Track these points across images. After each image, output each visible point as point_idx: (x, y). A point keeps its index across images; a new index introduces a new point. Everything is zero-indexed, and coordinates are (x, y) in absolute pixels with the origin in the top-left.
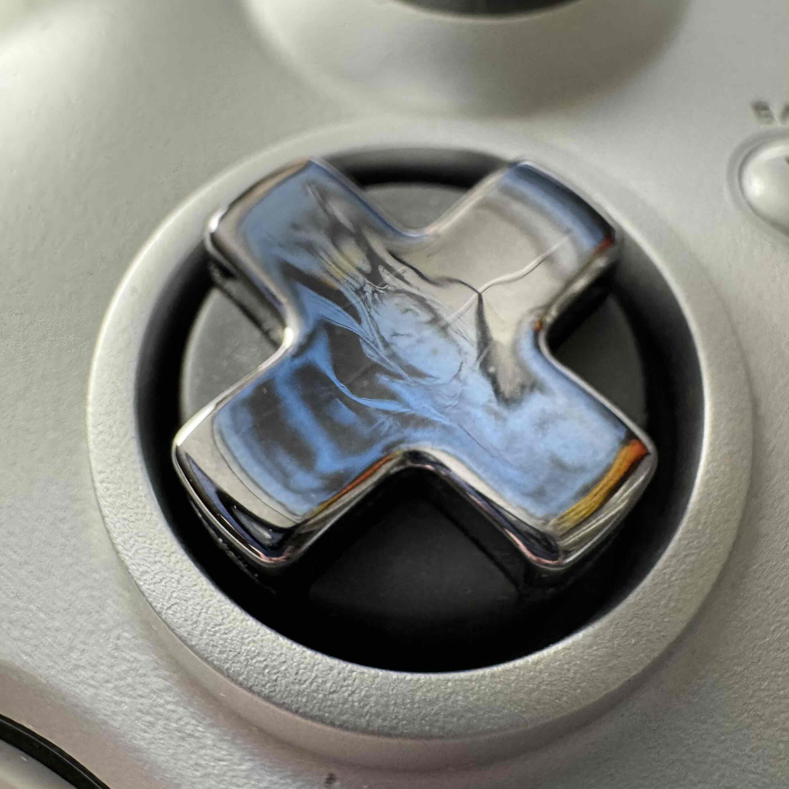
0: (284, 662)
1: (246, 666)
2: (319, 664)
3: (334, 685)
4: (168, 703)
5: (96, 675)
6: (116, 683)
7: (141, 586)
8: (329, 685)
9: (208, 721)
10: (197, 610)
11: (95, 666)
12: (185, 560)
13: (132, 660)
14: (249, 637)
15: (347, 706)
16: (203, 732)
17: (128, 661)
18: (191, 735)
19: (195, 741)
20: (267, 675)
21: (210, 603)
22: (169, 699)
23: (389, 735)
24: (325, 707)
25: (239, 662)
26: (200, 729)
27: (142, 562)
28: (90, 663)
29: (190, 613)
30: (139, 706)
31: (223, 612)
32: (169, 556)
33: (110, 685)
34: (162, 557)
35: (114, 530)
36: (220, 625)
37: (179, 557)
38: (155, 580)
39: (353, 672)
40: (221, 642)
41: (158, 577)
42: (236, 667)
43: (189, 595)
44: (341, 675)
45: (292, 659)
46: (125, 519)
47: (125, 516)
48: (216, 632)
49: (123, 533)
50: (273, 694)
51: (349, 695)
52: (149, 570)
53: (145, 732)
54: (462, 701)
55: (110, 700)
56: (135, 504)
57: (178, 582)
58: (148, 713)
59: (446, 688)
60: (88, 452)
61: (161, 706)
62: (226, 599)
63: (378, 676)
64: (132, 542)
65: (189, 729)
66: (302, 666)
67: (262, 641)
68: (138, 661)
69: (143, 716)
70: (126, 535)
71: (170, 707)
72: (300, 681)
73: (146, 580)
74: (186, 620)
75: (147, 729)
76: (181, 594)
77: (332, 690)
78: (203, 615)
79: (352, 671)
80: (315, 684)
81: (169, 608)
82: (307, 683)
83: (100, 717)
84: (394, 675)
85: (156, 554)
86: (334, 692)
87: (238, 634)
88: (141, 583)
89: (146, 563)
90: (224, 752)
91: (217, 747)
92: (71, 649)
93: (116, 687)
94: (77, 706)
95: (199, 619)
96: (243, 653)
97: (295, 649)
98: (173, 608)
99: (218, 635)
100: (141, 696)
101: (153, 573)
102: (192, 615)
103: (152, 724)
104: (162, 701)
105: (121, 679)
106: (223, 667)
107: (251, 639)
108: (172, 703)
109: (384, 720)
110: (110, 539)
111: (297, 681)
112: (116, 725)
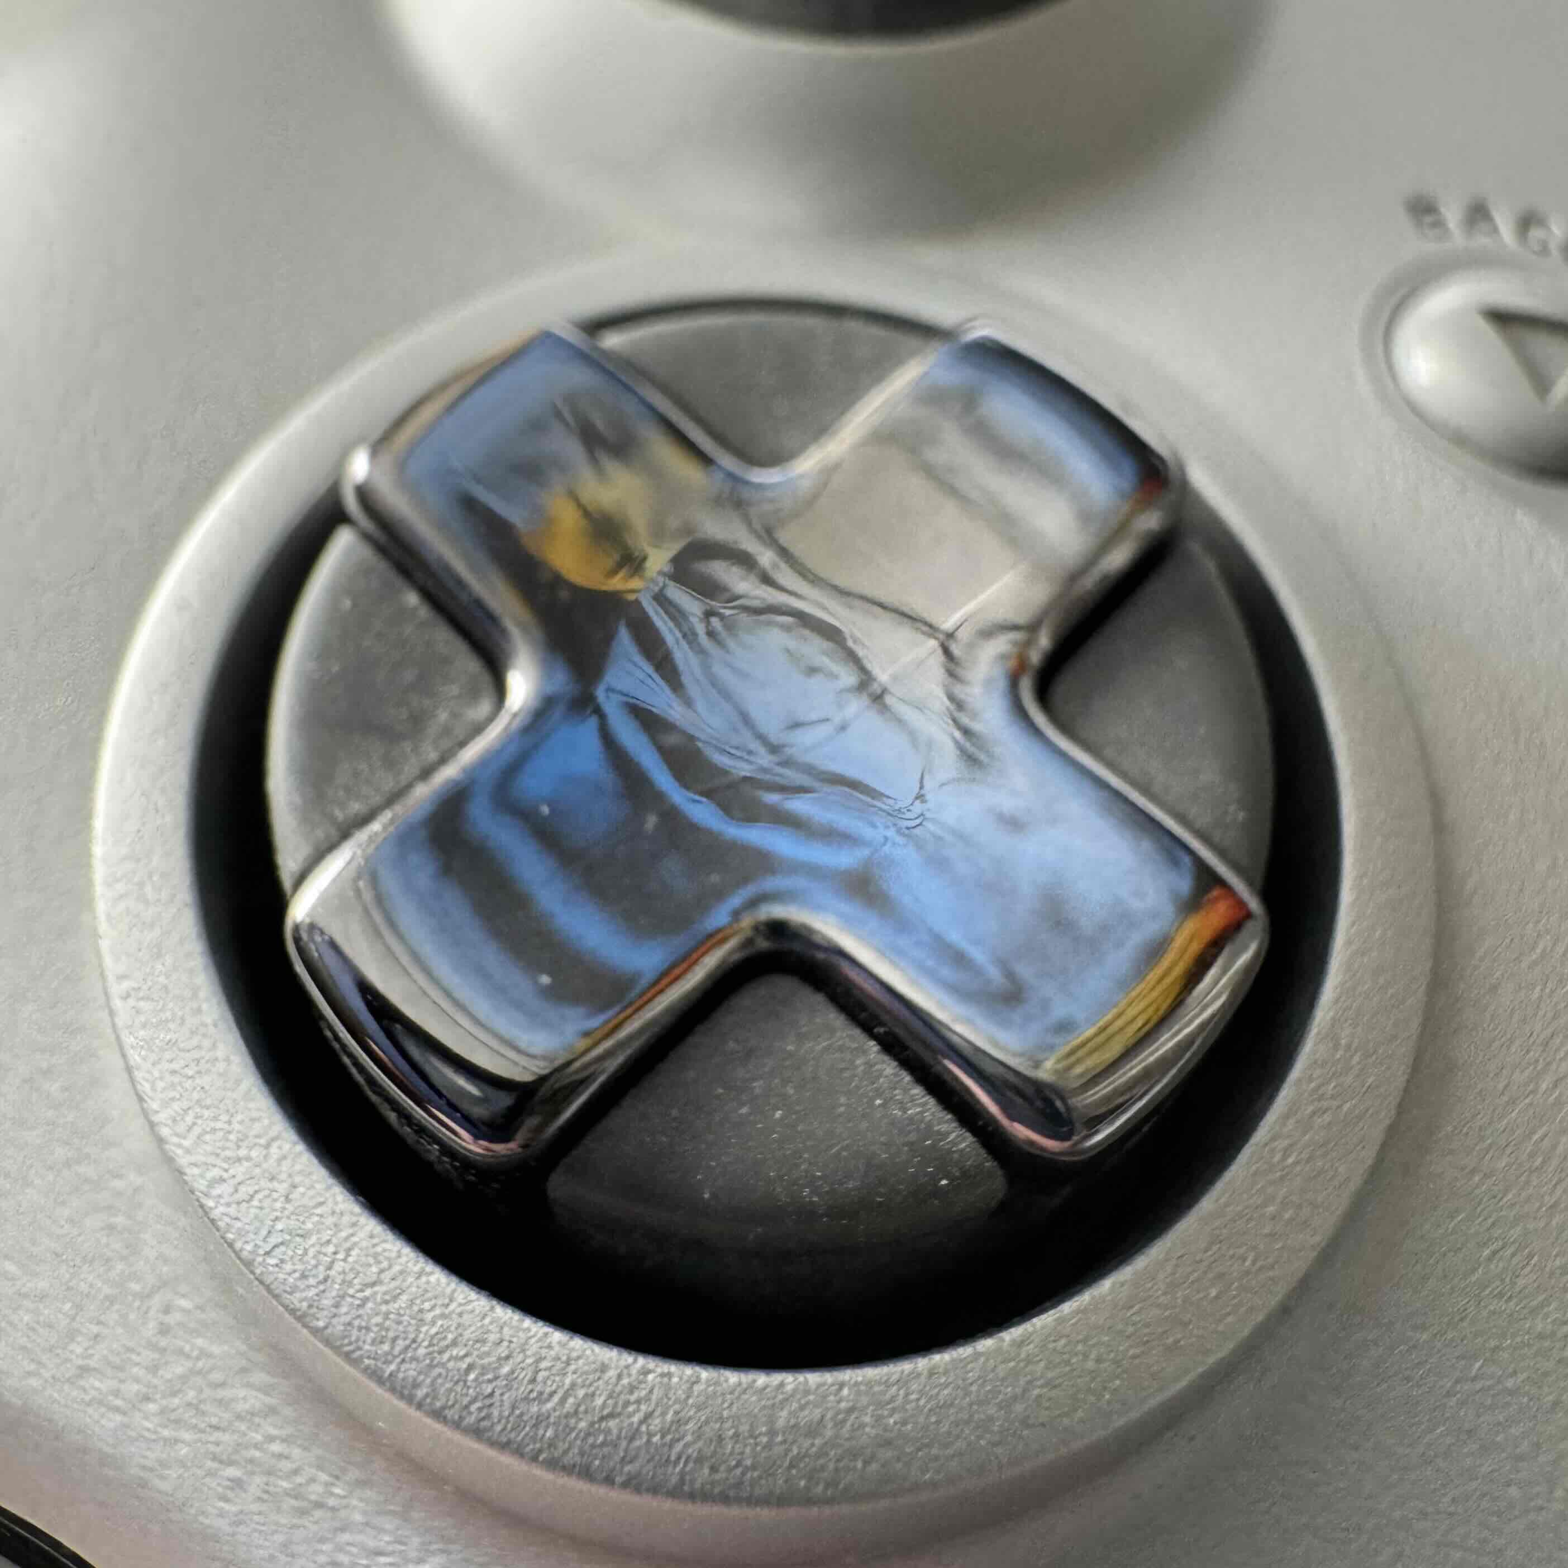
0: (508, 1358)
1: (431, 1366)
2: (579, 1358)
3: (610, 1402)
4: (271, 1439)
5: (122, 1387)
6: (164, 1402)
7: (211, 1208)
8: (599, 1401)
9: (354, 1474)
10: (325, 1255)
11: (120, 1368)
12: (300, 1154)
13: (195, 1353)
14: (433, 1308)
15: (637, 1443)
16: (344, 1497)
17: (188, 1357)
18: (319, 1505)
19: (329, 1514)
20: (474, 1384)
21: (355, 1239)
22: (274, 1432)
23: (725, 1499)
24: (593, 1446)
25: (414, 1359)
26: (337, 1491)
27: (211, 1160)
28: (109, 1363)
29: (313, 1262)
30: (212, 1448)
31: (381, 1258)
32: (267, 1146)
33: (152, 1407)
34: (250, 1148)
35: (150, 1094)
36: (373, 1284)
37: (287, 1146)
38: (239, 1196)
39: (649, 1372)
40: (379, 1319)
41: (244, 1191)
42: (410, 1371)
43: (309, 1225)
44: (625, 1381)
45: (523, 1351)
46: (174, 1072)
47: (175, 1066)
48: (365, 1301)
49: (173, 1099)
50: (485, 1424)
51: (641, 1422)
52: (225, 1175)
53: (226, 1500)
54: (873, 1427)
55: (154, 1437)
56: (195, 1042)
57: (287, 1199)
58: (231, 1463)
59: (839, 1402)
60: (96, 935)
61: (256, 1446)
62: (385, 1230)
63: (698, 1381)
64: (189, 1119)
65: (315, 1491)
66: (543, 1365)
67: (460, 1315)
68: (210, 1356)
69: (223, 1467)
70: (176, 1106)
71: (276, 1447)
72: (541, 1393)
73: (220, 1196)
74: (304, 1276)
75: (230, 1494)
76: (293, 1223)
77: (605, 1412)
78: (339, 1266)
79: (646, 1372)
80: (571, 1400)
81: (267, 1253)
82: (556, 1399)
83: (132, 1472)
84: (732, 1377)
85: (240, 1143)
86: (611, 1416)
87: (412, 1302)
88: (211, 1203)
89: (218, 1162)
90: (387, 1538)
91: (373, 1528)
92: (72, 1335)
93: (162, 1412)
94: (85, 1451)
95: (332, 1273)
96: (423, 1341)
97: (529, 1330)
98: (278, 1252)
99: (370, 1305)
100: (217, 1428)
101: (233, 1182)
102: (316, 1266)
103: (238, 1484)
104: (259, 1437)
105: (174, 1394)
106: (384, 1372)
107: (438, 1311)
108: (278, 1441)
109: (714, 1469)
110: (145, 1113)
111: (534, 1395)
112: (165, 1486)
